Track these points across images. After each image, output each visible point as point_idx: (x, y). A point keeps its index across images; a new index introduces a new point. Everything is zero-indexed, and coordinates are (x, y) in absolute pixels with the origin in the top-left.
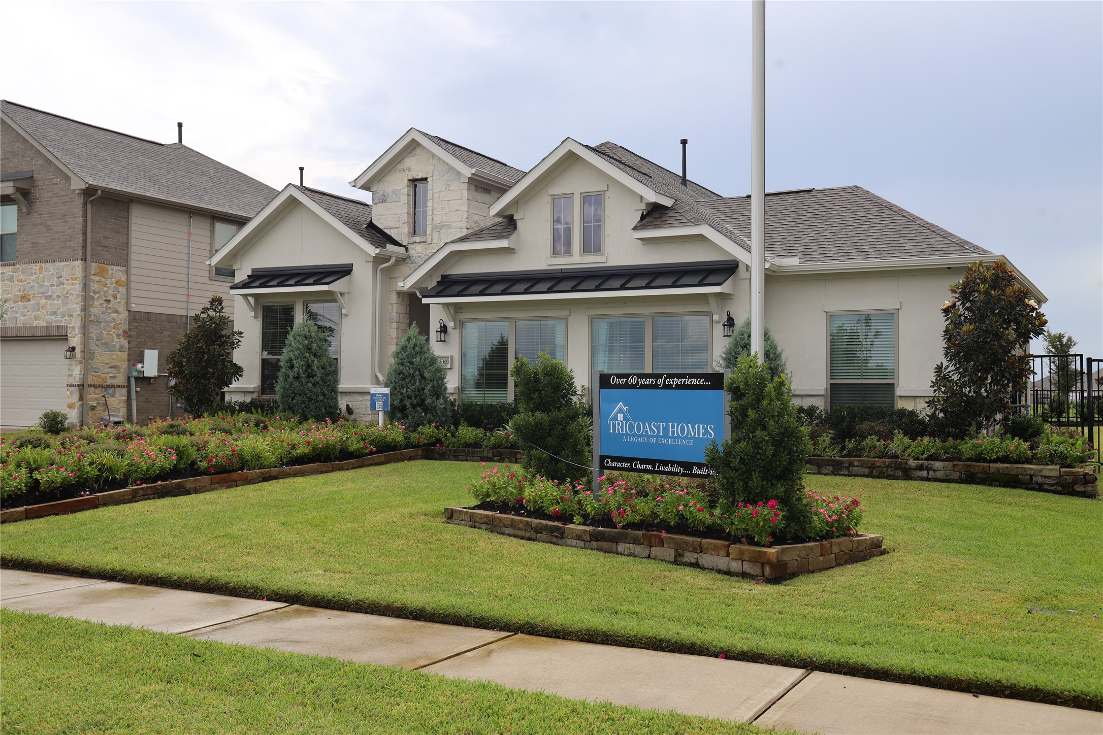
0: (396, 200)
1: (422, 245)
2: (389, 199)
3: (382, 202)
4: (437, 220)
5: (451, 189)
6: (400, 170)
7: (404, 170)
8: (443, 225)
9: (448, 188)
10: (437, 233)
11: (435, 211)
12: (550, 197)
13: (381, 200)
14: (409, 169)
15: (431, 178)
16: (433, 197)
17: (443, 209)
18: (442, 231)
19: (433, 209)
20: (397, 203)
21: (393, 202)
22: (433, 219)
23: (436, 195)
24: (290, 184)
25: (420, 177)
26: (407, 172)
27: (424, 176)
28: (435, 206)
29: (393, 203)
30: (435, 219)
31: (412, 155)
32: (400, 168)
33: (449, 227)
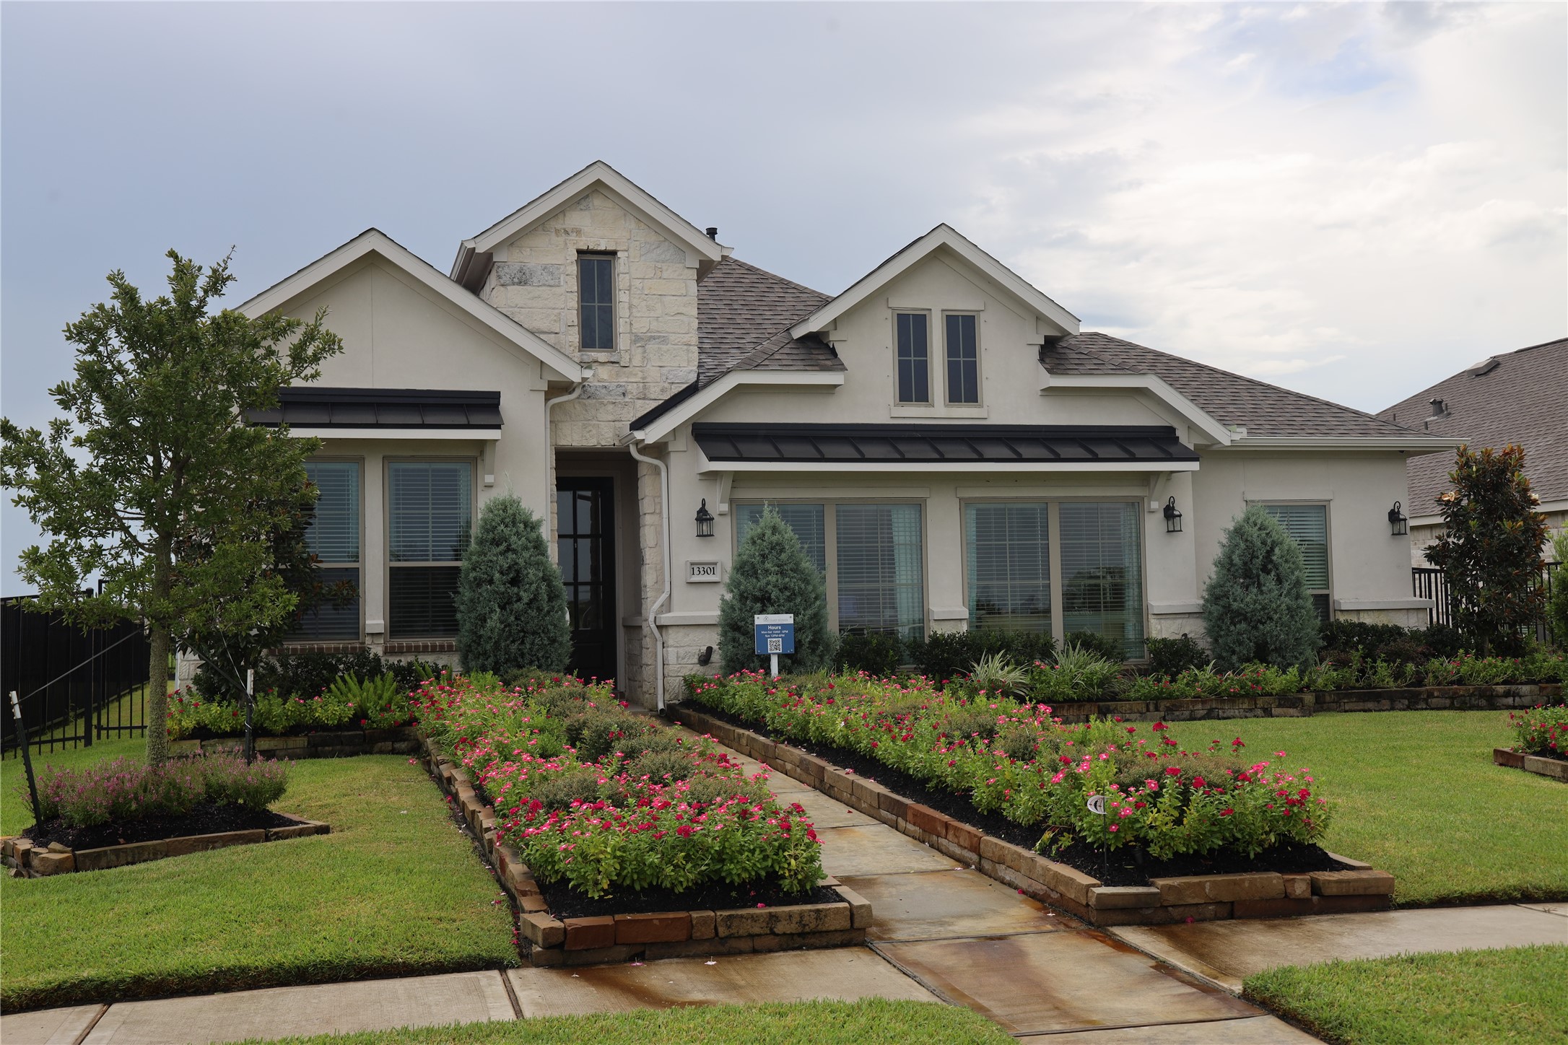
0: (552, 283)
1: (610, 367)
2: (535, 279)
3: (520, 283)
4: (641, 326)
5: (665, 275)
6: (557, 231)
7: (566, 232)
8: (651, 337)
9: (659, 274)
10: (640, 350)
11: (634, 310)
12: (890, 311)
13: (516, 280)
14: (578, 232)
15: (626, 254)
16: (630, 286)
17: (649, 308)
18: (651, 347)
19: (630, 308)
20: (554, 289)
21: (544, 285)
22: (631, 324)
23: (637, 283)
24: (372, 229)
25: (602, 248)
26: (573, 237)
27: (610, 248)
28: (635, 302)
29: (544, 288)
30: (635, 326)
31: (582, 207)
32: (558, 227)
33: (664, 340)
